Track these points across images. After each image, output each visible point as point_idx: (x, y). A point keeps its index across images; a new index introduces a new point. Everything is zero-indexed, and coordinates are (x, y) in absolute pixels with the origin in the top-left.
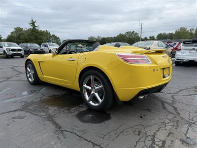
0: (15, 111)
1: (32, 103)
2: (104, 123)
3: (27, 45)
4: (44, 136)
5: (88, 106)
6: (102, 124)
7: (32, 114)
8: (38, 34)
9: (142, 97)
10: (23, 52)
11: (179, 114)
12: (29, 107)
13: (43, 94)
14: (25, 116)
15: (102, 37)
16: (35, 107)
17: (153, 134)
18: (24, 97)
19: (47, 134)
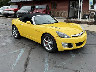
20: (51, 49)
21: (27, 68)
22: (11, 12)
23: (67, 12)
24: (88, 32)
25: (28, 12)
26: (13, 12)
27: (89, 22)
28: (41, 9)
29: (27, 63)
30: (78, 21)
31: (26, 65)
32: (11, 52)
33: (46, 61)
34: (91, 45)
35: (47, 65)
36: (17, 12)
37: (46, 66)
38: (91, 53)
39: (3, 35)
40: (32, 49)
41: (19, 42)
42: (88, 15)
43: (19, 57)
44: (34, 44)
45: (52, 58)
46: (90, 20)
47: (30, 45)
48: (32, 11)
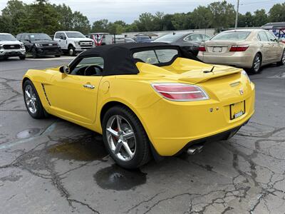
0: (7, 166)
1: (32, 153)
2: (134, 190)
3: (29, 36)
4: (44, 209)
5: (115, 161)
6: (131, 190)
7: (31, 172)
8: (47, 15)
9: (193, 151)
10: (23, 50)
11: (254, 175)
12: (26, 161)
13: (49, 137)
14: (21, 176)
15: (165, 14)
16: (35, 160)
17: (201, 209)
18: (21, 142)
19: (49, 206)
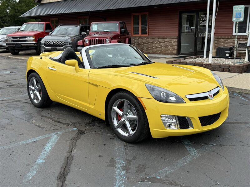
20: (131, 132)
21: (66, 182)
22: (25, 41)
23: (174, 42)
24: (232, 92)
25: (70, 40)
26: (30, 41)
27: (232, 66)
28: (107, 33)
29: (66, 169)
30: (205, 63)
31: (63, 176)
32: (24, 142)
33: (119, 166)
34: (241, 123)
35: (120, 174)
36: (43, 41)
37: (118, 177)
38: (242, 144)
39: (3, 99)
40: (81, 133)
41: (45, 117)
42: (231, 49)
43: (44, 154)
44: (86, 121)
45: (135, 158)
46: (237, 62)
47: (74, 125)
48: (83, 39)
